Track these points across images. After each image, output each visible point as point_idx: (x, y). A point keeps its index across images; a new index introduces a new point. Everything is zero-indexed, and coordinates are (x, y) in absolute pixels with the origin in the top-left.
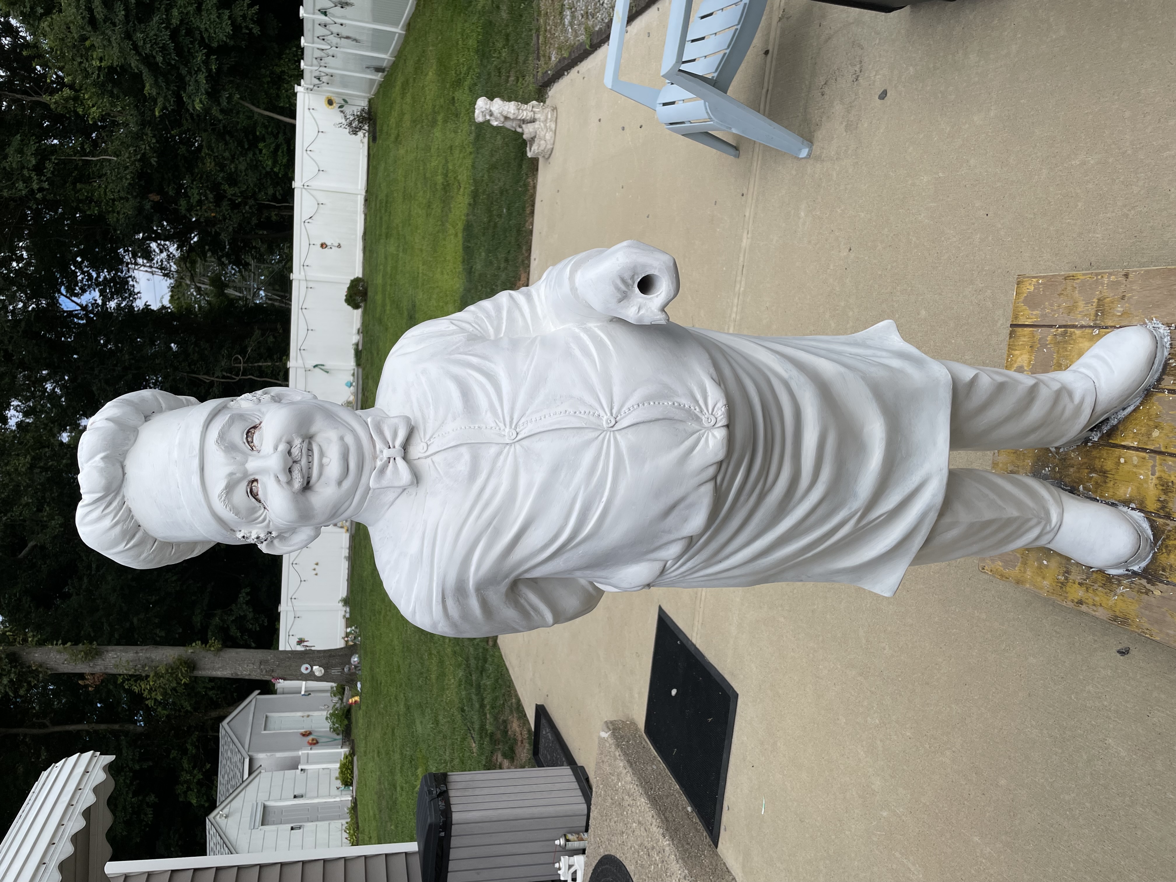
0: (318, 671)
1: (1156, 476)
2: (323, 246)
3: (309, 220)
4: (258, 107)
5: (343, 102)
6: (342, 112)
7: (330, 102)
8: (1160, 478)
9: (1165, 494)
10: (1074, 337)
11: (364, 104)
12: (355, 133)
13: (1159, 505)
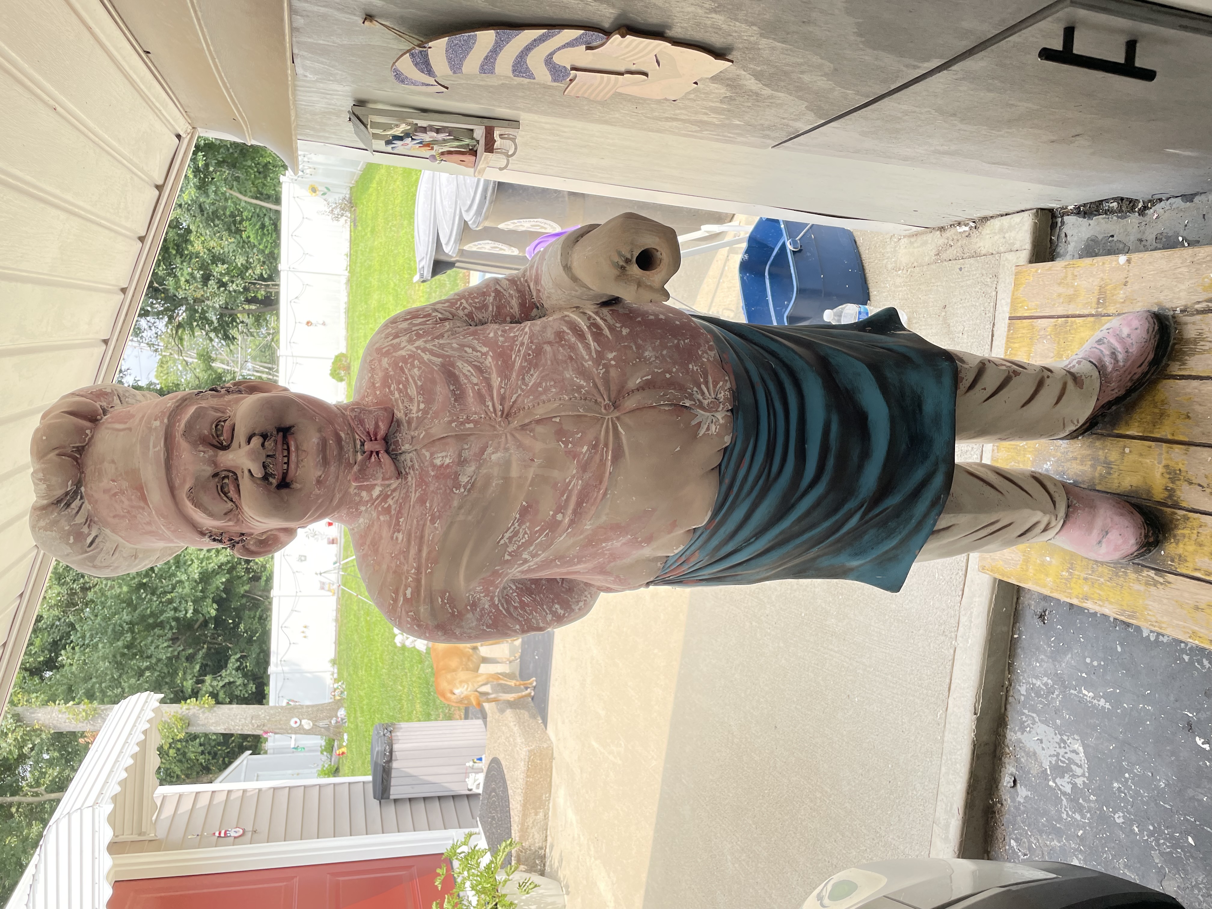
0: (307, 724)
1: (1163, 465)
2: (308, 323)
3: (296, 300)
4: (245, 195)
5: (326, 190)
6: (325, 200)
7: (314, 190)
8: (1167, 466)
9: (1173, 482)
10: (1075, 326)
11: (346, 193)
12: (337, 218)
13: (1166, 494)
